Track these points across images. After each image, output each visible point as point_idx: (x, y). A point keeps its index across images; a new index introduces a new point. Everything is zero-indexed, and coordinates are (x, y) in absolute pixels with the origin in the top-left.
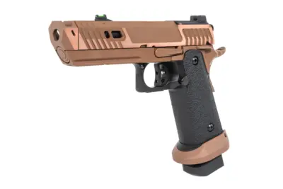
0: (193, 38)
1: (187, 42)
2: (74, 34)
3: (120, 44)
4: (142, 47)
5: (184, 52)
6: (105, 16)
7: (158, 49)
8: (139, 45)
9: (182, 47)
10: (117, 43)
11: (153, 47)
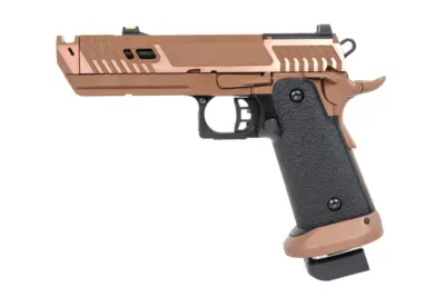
0: (296, 60)
1: (283, 67)
2: (72, 53)
3: (150, 68)
4: (189, 72)
5: (275, 81)
6: (137, 28)
7: (222, 76)
8: (185, 69)
9: (272, 74)
10: (144, 65)
11: (213, 72)
